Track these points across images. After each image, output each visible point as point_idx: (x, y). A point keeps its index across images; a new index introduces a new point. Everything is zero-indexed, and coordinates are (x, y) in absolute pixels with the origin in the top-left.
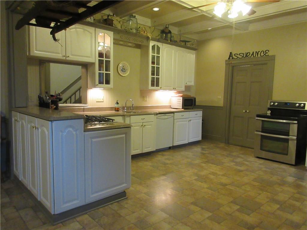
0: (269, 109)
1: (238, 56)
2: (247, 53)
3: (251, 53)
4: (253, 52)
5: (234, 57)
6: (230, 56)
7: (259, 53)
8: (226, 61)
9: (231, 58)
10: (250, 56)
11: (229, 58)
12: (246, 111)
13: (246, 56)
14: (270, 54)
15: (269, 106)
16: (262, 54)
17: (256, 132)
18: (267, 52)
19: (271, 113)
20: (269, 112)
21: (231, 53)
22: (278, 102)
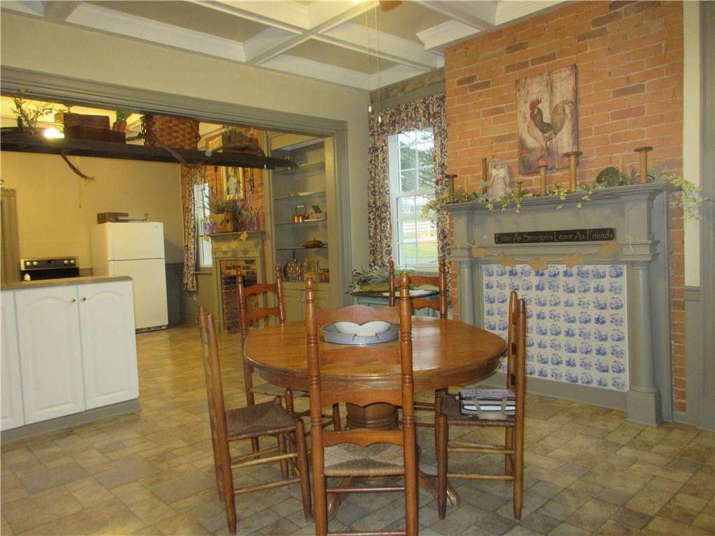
0: (24, 272)
14: (6, 186)
15: (23, 268)
22: (35, 263)
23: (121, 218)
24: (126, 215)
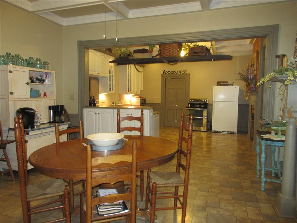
0: (189, 104)
1: (169, 72)
2: (174, 71)
3: (177, 71)
4: (178, 71)
5: (166, 73)
6: (164, 72)
7: (181, 72)
8: (161, 75)
9: (164, 73)
10: (176, 73)
11: (163, 74)
12: (175, 106)
13: (174, 73)
14: (187, 72)
15: (189, 102)
16: (183, 73)
17: (187, 117)
18: (186, 71)
19: (191, 106)
20: (189, 105)
21: (164, 70)
22: (193, 100)
23: (222, 84)
24: (227, 82)
